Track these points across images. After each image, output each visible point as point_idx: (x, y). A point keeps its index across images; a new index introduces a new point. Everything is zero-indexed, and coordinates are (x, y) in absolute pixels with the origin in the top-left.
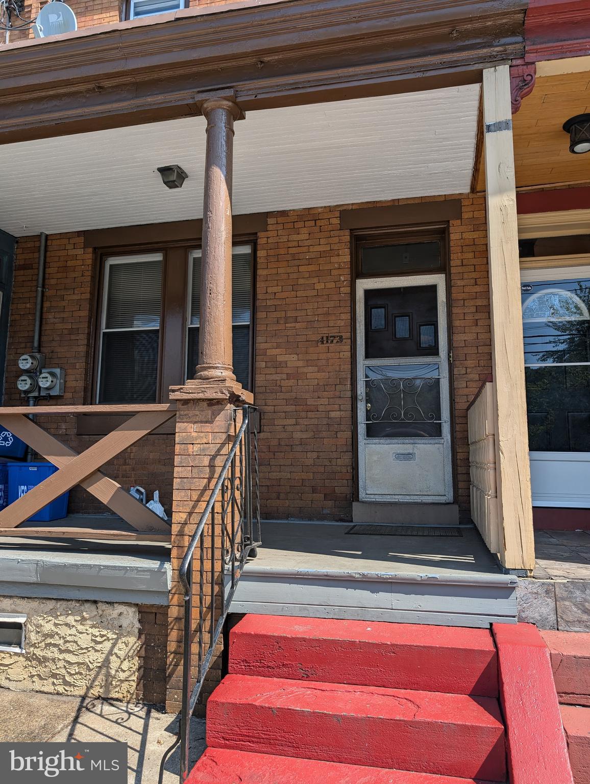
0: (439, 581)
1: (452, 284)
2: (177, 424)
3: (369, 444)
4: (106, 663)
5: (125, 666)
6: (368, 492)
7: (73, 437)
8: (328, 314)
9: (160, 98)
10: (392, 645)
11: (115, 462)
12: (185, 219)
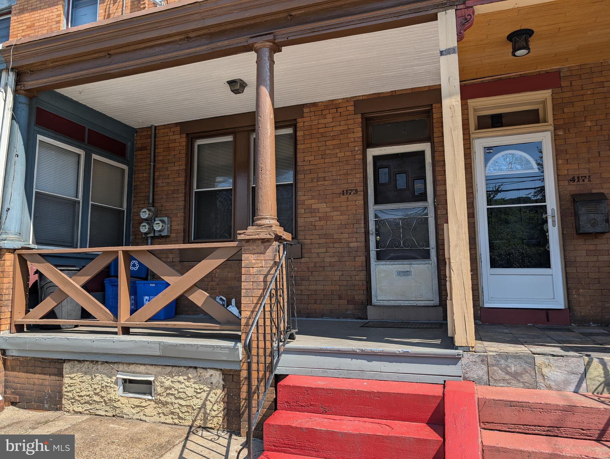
0: (411, 354)
1: (435, 150)
2: (243, 255)
3: (378, 265)
4: (204, 405)
5: (215, 408)
6: (378, 299)
7: (177, 263)
8: (347, 174)
9: (226, 43)
10: (378, 392)
11: (206, 280)
12: (247, 112)
